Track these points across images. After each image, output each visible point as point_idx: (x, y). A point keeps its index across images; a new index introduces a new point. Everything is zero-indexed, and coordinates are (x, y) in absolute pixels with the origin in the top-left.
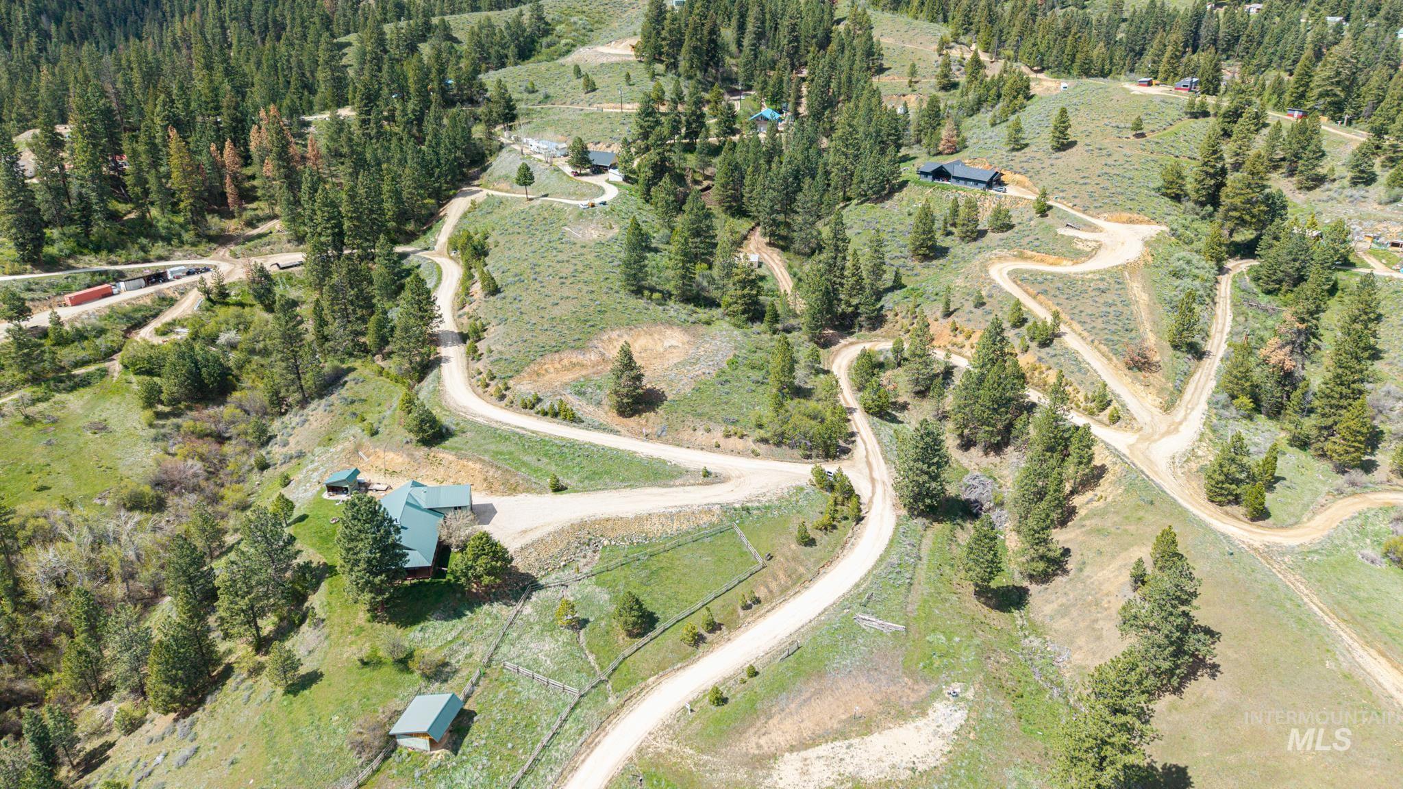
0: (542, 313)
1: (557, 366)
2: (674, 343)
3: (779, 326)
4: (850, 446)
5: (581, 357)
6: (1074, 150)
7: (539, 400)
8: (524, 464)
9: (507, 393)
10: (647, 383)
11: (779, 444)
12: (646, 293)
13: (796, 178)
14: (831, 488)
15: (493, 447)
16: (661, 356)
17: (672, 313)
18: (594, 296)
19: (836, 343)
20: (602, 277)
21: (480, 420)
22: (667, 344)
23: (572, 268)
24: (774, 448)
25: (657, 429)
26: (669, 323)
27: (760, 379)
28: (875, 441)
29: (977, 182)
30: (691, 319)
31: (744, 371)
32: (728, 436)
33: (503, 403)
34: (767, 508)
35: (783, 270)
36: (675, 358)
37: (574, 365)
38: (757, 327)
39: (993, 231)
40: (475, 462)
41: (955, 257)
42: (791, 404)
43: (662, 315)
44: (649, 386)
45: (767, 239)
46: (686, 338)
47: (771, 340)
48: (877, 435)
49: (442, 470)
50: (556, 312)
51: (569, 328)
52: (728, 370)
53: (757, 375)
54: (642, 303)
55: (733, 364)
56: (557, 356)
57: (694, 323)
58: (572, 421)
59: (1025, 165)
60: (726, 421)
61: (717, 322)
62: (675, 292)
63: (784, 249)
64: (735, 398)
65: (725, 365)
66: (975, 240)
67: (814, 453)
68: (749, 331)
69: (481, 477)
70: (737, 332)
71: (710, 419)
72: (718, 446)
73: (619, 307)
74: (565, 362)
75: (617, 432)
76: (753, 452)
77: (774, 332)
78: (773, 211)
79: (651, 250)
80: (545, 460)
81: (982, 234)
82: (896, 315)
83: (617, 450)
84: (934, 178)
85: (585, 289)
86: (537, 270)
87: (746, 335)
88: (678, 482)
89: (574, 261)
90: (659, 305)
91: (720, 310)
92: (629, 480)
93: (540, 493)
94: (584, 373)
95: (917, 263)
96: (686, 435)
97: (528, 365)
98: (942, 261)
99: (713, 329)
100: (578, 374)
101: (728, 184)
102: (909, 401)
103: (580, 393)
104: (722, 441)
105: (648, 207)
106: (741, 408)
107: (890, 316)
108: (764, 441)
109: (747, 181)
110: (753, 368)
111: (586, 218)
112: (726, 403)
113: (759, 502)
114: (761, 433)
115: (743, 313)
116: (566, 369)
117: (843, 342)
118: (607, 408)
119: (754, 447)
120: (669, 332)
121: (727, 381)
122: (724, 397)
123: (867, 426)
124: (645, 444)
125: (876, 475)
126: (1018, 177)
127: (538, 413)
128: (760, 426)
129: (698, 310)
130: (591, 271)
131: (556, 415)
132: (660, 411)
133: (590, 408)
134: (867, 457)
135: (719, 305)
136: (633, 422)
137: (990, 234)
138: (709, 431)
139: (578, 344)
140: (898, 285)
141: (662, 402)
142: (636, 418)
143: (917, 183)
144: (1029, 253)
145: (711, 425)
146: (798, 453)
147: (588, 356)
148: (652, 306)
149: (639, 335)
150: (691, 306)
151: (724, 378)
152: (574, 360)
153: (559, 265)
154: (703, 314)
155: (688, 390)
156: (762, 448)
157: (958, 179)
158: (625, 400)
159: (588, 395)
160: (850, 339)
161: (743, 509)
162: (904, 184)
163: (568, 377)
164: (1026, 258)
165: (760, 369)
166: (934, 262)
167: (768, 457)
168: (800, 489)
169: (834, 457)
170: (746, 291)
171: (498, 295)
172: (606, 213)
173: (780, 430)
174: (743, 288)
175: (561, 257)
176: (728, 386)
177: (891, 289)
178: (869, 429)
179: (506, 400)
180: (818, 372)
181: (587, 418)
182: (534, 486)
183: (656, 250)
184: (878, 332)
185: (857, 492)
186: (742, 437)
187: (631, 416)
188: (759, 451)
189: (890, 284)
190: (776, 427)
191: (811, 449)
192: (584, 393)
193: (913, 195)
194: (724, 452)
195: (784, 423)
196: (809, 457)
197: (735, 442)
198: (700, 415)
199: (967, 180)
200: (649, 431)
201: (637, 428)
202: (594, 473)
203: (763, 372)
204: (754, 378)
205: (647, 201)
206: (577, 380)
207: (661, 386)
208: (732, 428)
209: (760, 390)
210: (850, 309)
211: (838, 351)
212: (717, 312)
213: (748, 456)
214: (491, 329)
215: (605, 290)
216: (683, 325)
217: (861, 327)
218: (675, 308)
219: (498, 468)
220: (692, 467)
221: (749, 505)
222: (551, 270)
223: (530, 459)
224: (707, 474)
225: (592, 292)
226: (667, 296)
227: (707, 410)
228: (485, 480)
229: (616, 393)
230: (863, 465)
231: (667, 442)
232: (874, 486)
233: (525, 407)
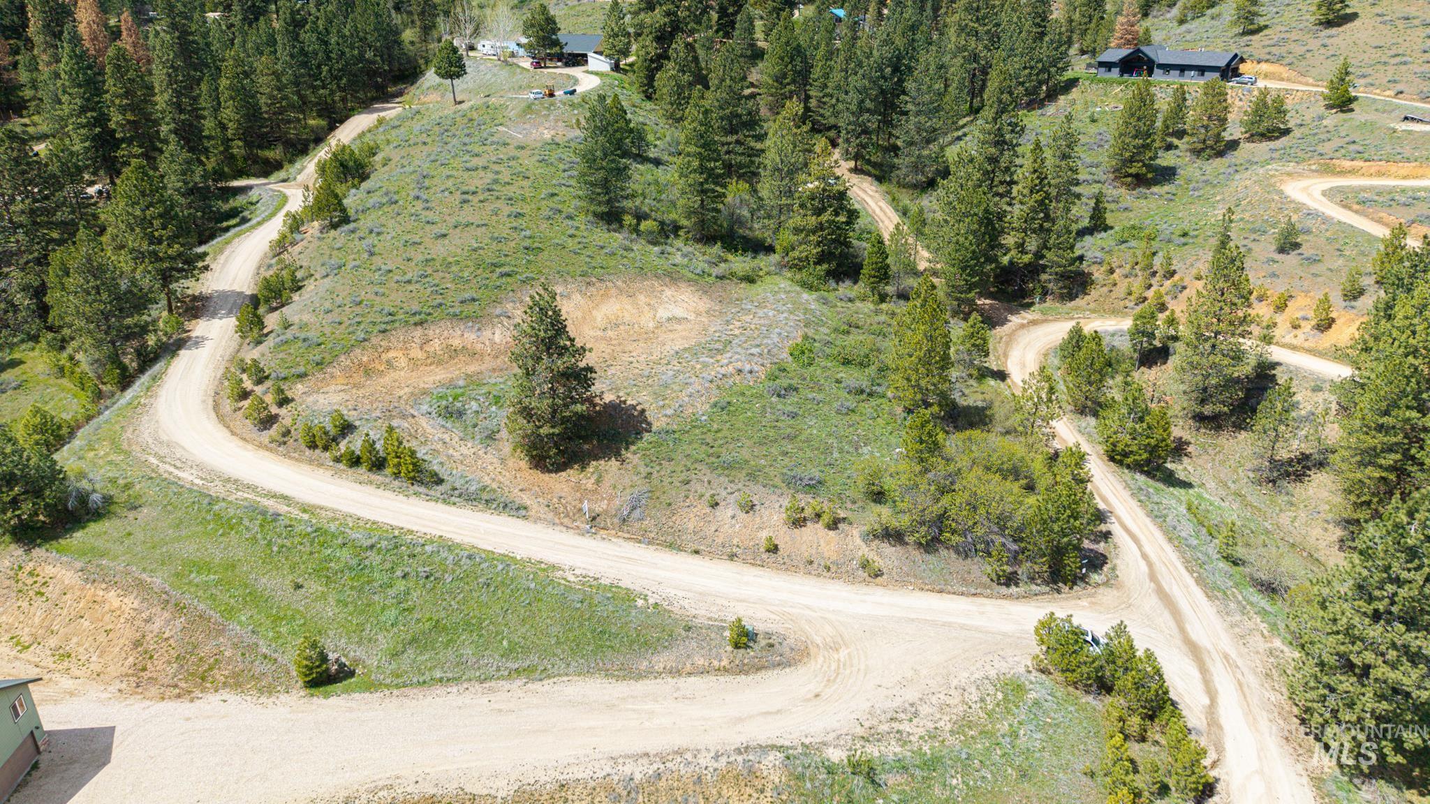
0: (411, 252)
1: (417, 353)
2: (679, 312)
3: (890, 289)
4: (1101, 547)
5: (471, 336)
6: (1357, 23)
7: (347, 428)
8: (254, 598)
9: (283, 412)
10: (605, 390)
11: (930, 546)
12: (628, 220)
13: (896, 69)
14: (1104, 686)
15: (189, 549)
16: (648, 336)
17: (678, 259)
18: (521, 222)
19: (1003, 322)
20: (544, 192)
21: (187, 476)
22: (663, 313)
23: (490, 176)
24: (917, 555)
25: (620, 502)
26: (672, 276)
27: (865, 384)
28: (1158, 534)
29: (1202, 70)
30: (715, 271)
31: (824, 370)
32: (799, 523)
33: (266, 436)
34: (932, 764)
35: (883, 204)
36: (677, 341)
37: (453, 353)
38: (846, 288)
39: (1251, 139)
40: (126, 591)
41: (1189, 181)
42: (953, 442)
43: (658, 261)
44: (609, 397)
45: (852, 164)
46: (704, 304)
47: (877, 312)
48: (1158, 517)
49: (38, 613)
50: (440, 250)
51: (458, 279)
52: (792, 365)
53: (854, 377)
54: (619, 238)
55: (804, 353)
56: (418, 332)
57: (721, 278)
58: (413, 480)
59: (1273, 50)
60: (794, 482)
61: (768, 279)
62: (684, 222)
63: (880, 179)
64: (812, 427)
65: (785, 355)
66: (1220, 154)
67: (1023, 570)
68: (831, 296)
69: (130, 634)
70: (806, 296)
71: (752, 476)
72: (774, 549)
73: (571, 243)
74: (436, 345)
75: (519, 511)
76: (865, 565)
77: (883, 298)
78: (861, 109)
79: (644, 159)
80: (314, 587)
81: (1233, 145)
82: (1112, 271)
83: (508, 561)
84: (1122, 73)
85: (507, 210)
86: (427, 182)
87: (826, 302)
88: (662, 660)
89: (496, 167)
90: (655, 243)
91: (774, 258)
92: (526, 651)
93: (269, 690)
94: (471, 369)
95: (1123, 190)
96: (691, 518)
97: (348, 351)
98: (1167, 188)
99: (758, 290)
100: (455, 372)
101: (784, 76)
102: (1186, 436)
103: (452, 413)
104: (784, 536)
105: (649, 105)
106: (827, 451)
107: (1098, 274)
108: (893, 536)
109: (816, 73)
110: (846, 362)
111: (537, 113)
112: (790, 438)
113: (903, 739)
114: (883, 514)
115: (818, 263)
116: (436, 361)
117: (1015, 320)
118: (507, 448)
119: (866, 551)
120: (668, 292)
121: (792, 389)
122: (786, 425)
123: (1126, 494)
124: (587, 542)
125: (1198, 633)
126: (1265, 67)
127: (337, 460)
128: (878, 496)
129: (730, 257)
130: (526, 183)
131: (378, 465)
132: (633, 456)
133: (467, 449)
134: (1153, 577)
135: (770, 249)
136: (564, 483)
137: (1245, 147)
138: (750, 508)
139: (470, 309)
140: (1098, 224)
141: (639, 433)
142: (572, 474)
143: (1093, 80)
144: (1347, 164)
145: (756, 493)
146: (981, 568)
147: (487, 333)
148: (639, 246)
149: (606, 296)
150: (717, 249)
151: (785, 382)
152: (456, 342)
153: (466, 175)
154: (740, 263)
155: (702, 408)
156: (887, 555)
157: (1167, 68)
158: (545, 430)
159: (469, 417)
160: (1027, 316)
161: (856, 768)
162: (1073, 83)
163: (434, 377)
164: (1343, 173)
165: (862, 365)
166: (1155, 189)
167: (902, 581)
168: (1013, 689)
169: (1075, 580)
170: (825, 217)
171: (346, 228)
172: (572, 105)
173: (936, 509)
174: (819, 212)
175: (476, 162)
176: (793, 398)
177: (1089, 231)
178: (1134, 504)
179: (274, 431)
180: (985, 374)
181: (452, 473)
182: (259, 668)
183: (657, 162)
184: (1079, 302)
185: (1172, 695)
186: (834, 525)
187: (560, 468)
188: (879, 563)
189: (1085, 222)
190: (924, 500)
191: (1015, 559)
192: (460, 414)
193: (1089, 97)
194: (789, 567)
195: (943, 491)
196: (1010, 580)
197: (815, 537)
198: (729, 467)
199: (1183, 69)
200: (601, 506)
201: (571, 499)
202: (437, 626)
203: (872, 370)
204: (853, 383)
205: (649, 98)
206: (451, 384)
207: (638, 398)
208: (809, 503)
209: (868, 407)
210: (1027, 258)
211: (1011, 336)
212: (765, 262)
213: (851, 578)
214: (310, 286)
215: (548, 213)
216: (699, 280)
217: (1045, 293)
218: (682, 252)
219: (180, 609)
220: (702, 612)
221: (873, 751)
222: (450, 183)
223: (275, 583)
224: (744, 638)
225: (519, 215)
226: (668, 231)
227: (745, 454)
228: (137, 644)
229: (527, 413)
230: (1151, 602)
231: (644, 539)
232: (1203, 670)
233: (313, 445)
